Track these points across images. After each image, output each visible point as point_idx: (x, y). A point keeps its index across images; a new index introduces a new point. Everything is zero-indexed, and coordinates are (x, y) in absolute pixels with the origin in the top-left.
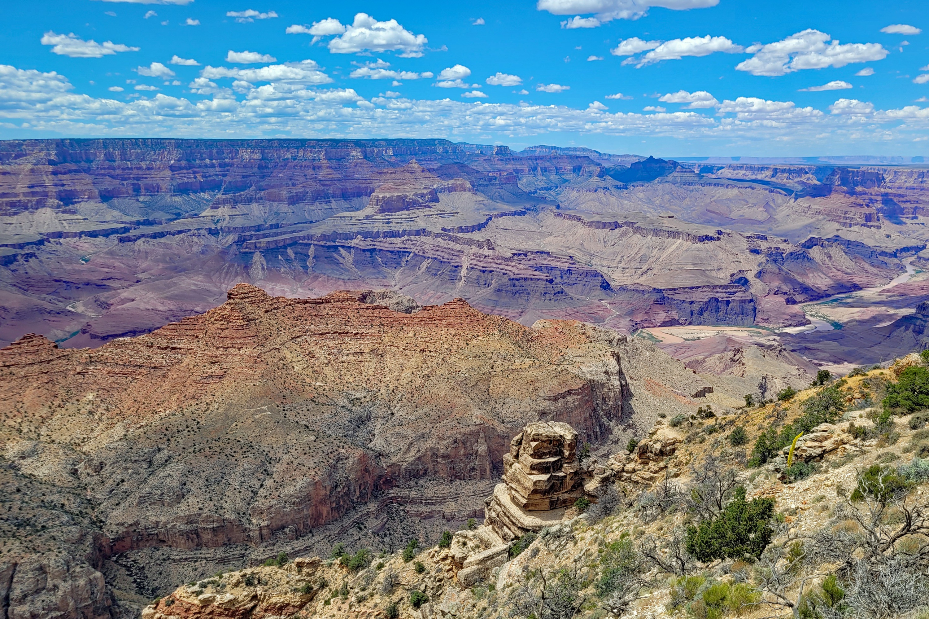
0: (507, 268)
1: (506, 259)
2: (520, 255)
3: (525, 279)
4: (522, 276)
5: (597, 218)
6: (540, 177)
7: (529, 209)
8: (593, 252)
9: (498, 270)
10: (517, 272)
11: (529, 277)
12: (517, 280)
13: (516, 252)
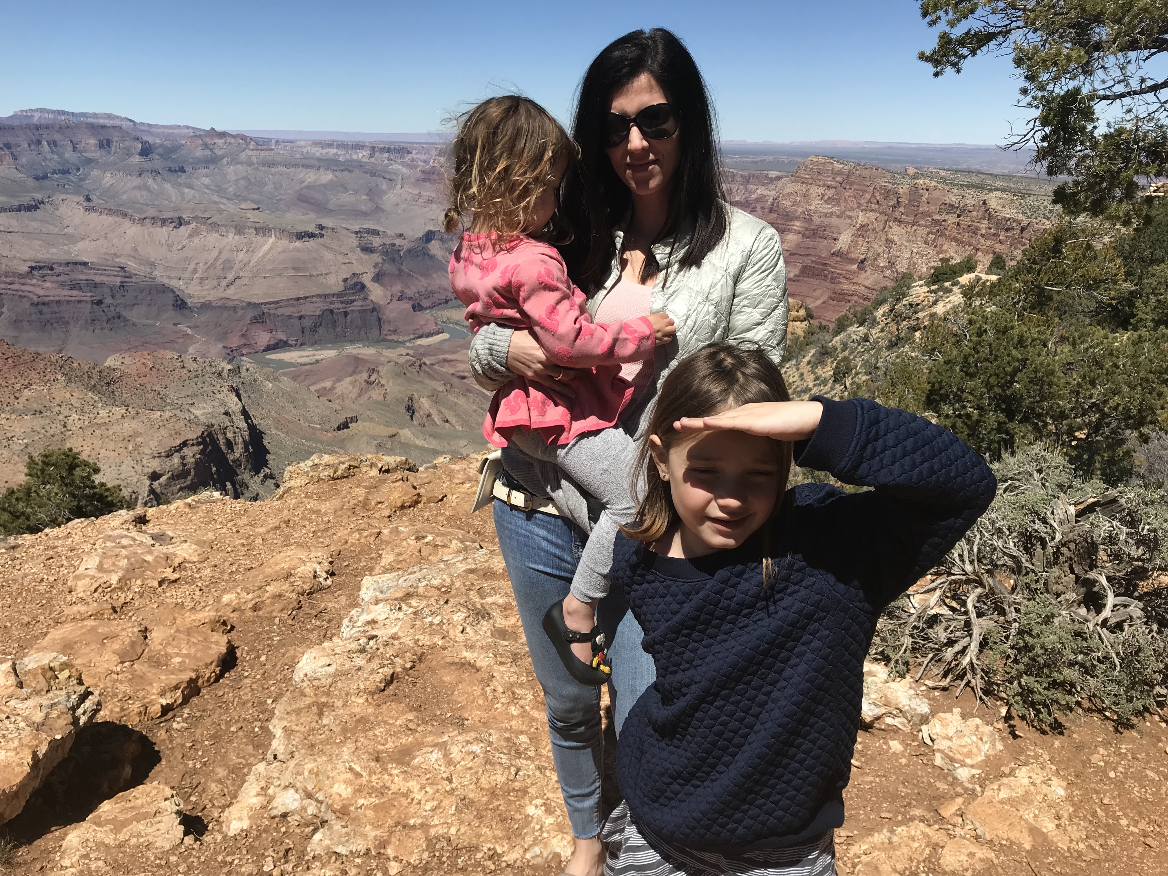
0: (23, 288)
1: (21, 276)
2: (40, 268)
3: (58, 302)
4: (51, 298)
5: (151, 212)
6: (49, 156)
7: (43, 202)
8: (153, 260)
9: (9, 292)
10: (41, 293)
11: (62, 299)
12: (44, 304)
13: (34, 264)
